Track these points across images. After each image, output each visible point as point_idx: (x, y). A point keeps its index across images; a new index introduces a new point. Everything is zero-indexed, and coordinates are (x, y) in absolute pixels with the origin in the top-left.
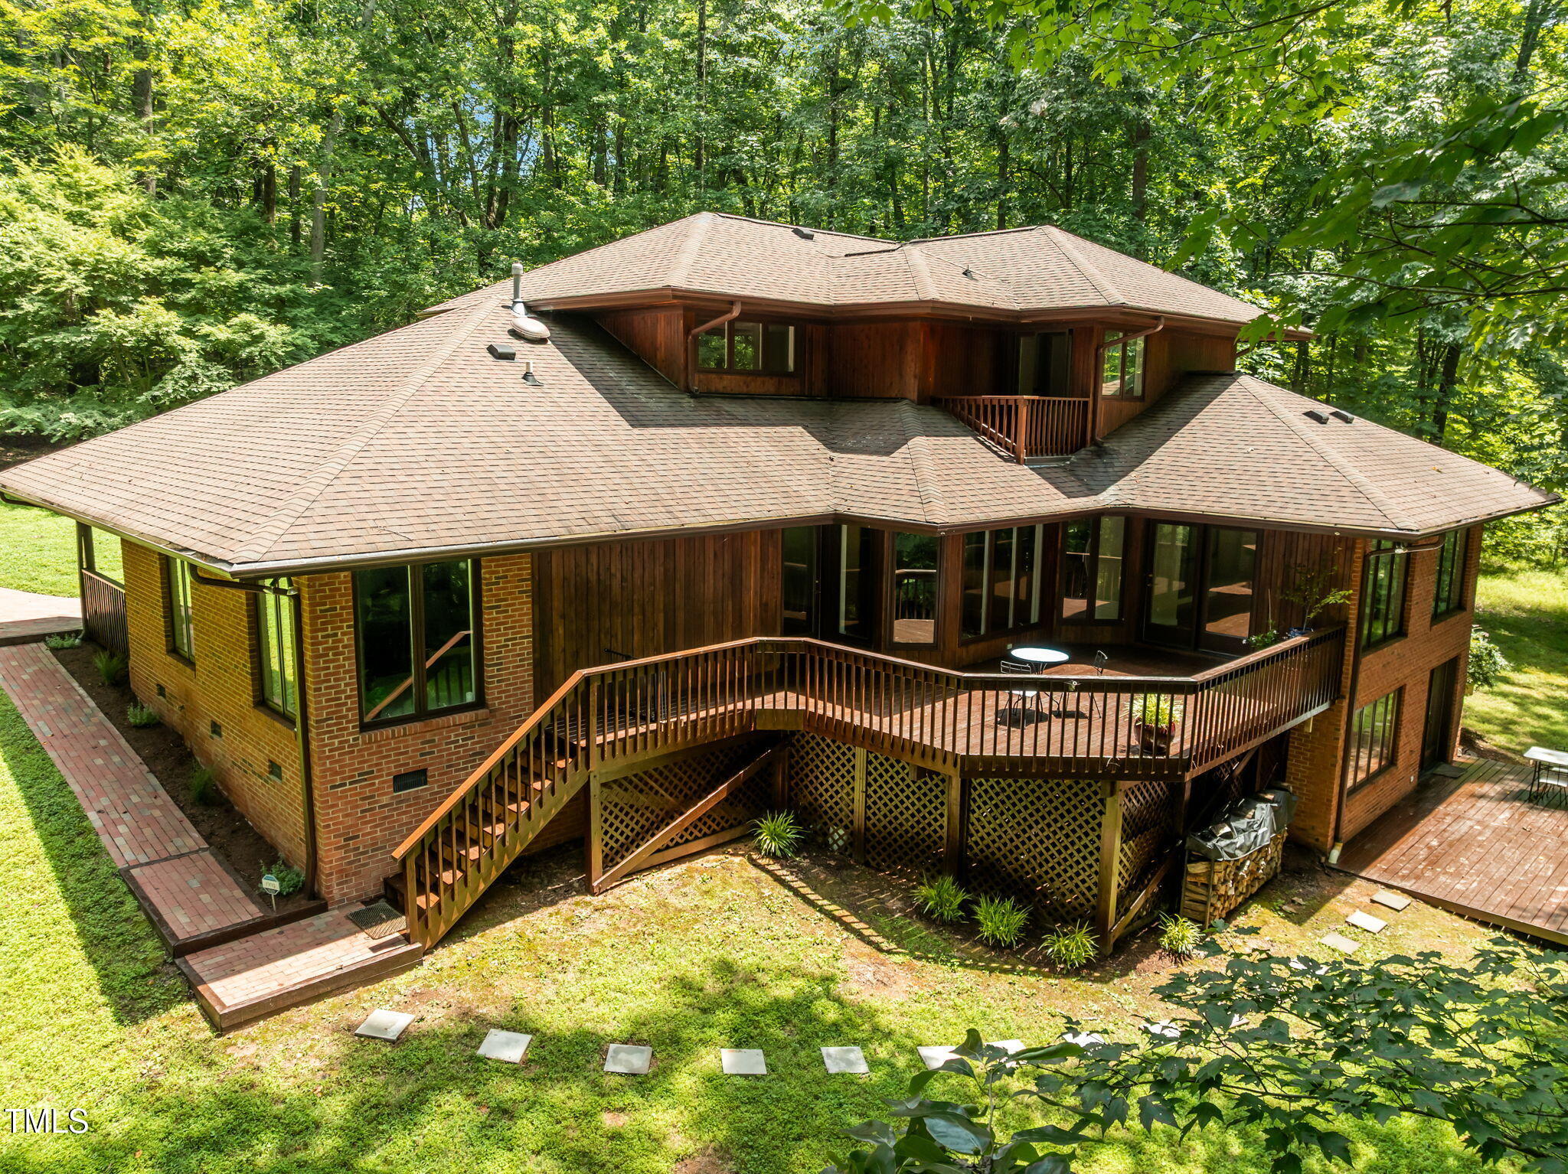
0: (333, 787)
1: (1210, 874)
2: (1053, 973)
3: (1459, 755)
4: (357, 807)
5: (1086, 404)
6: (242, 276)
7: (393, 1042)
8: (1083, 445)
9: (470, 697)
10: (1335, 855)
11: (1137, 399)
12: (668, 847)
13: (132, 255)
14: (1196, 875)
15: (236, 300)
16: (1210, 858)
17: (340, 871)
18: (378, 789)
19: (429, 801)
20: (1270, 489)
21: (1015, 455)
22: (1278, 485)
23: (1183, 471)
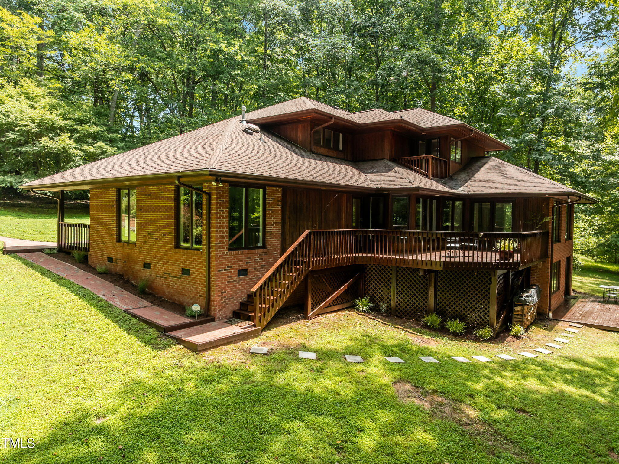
0: (219, 271)
1: (523, 310)
2: (479, 341)
3: (572, 294)
4: (226, 280)
5: (446, 161)
6: (98, 129)
7: (266, 354)
8: (446, 177)
9: (260, 244)
10: (551, 315)
11: (458, 163)
12: (328, 307)
13: (54, 117)
14: (518, 311)
15: (96, 137)
16: (523, 304)
17: (220, 305)
18: (233, 274)
19: (248, 282)
20: (519, 185)
21: (427, 177)
22: (521, 184)
23: (484, 183)
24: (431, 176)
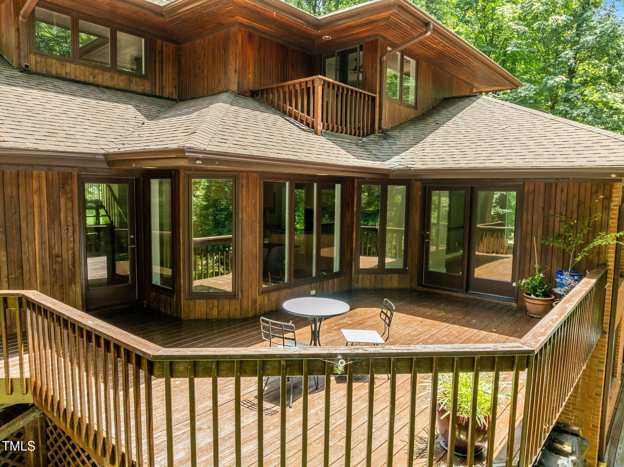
5: (374, 99)
8: (373, 132)
20: (533, 147)
21: (312, 127)
22: (539, 144)
23: (453, 144)
24: (320, 127)
